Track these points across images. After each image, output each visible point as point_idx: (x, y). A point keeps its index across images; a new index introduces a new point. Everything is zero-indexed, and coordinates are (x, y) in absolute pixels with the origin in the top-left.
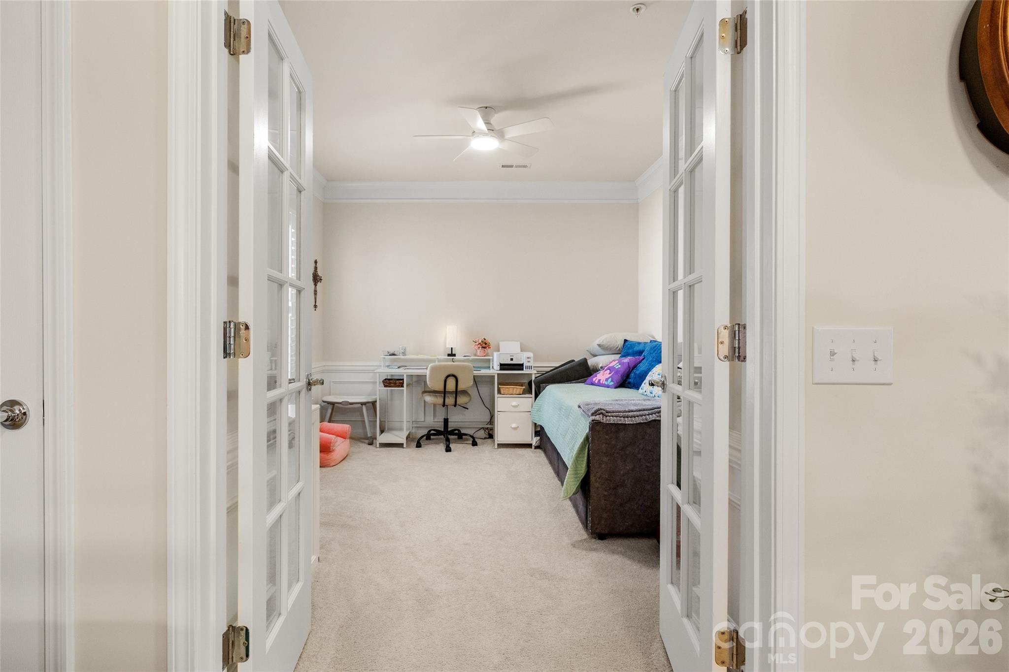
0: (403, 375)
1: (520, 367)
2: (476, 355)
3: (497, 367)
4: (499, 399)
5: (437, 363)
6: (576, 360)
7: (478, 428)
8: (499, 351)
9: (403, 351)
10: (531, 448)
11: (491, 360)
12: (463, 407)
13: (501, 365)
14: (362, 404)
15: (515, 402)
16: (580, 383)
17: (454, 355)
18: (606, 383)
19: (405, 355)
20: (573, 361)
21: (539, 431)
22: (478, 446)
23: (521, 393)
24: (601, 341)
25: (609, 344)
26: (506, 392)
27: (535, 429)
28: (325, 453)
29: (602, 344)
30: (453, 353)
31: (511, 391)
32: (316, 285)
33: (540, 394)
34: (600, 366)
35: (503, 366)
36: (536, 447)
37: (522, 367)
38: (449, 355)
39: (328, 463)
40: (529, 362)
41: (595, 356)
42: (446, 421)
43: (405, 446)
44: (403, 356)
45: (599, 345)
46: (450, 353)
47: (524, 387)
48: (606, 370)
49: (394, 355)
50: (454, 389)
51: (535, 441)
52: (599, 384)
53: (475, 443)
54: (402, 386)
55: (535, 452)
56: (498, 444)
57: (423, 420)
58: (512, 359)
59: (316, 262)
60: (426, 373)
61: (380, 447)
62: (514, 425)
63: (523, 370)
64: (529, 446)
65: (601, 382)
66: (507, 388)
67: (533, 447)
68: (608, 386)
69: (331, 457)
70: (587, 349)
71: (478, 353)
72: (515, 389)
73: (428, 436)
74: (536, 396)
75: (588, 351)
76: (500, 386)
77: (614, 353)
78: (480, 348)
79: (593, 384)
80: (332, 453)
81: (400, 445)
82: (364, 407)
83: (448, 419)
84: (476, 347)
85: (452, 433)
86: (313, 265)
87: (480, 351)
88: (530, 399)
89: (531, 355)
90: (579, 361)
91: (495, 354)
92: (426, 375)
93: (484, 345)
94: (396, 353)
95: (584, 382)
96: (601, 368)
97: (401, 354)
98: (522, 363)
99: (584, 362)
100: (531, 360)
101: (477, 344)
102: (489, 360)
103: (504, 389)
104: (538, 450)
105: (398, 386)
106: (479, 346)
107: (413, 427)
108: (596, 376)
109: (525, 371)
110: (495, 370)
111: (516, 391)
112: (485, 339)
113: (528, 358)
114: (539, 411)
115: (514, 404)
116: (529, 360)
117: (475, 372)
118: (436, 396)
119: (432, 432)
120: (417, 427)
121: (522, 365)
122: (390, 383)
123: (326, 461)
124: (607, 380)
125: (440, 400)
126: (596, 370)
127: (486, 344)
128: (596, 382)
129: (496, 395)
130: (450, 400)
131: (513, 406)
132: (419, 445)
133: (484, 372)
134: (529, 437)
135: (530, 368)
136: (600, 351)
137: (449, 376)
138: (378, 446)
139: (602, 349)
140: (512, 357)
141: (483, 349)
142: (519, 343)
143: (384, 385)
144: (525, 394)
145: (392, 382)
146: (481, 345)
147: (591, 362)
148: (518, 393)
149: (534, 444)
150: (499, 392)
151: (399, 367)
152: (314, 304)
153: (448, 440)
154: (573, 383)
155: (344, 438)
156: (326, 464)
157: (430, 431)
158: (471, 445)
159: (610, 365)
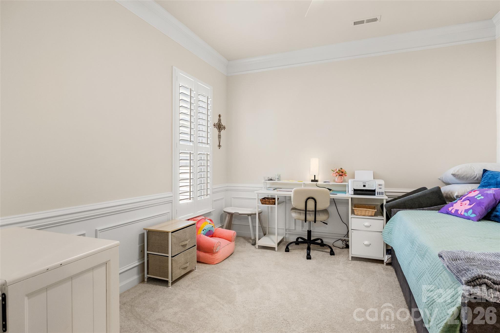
0: (275, 196)
1: (372, 192)
2: (334, 181)
3: (351, 192)
4: (352, 219)
5: (303, 188)
6: (429, 188)
7: (336, 239)
8: (354, 178)
9: (277, 177)
10: (383, 263)
11: (347, 186)
12: (324, 223)
13: (355, 190)
14: (248, 215)
15: (367, 222)
16: (433, 210)
17: (317, 181)
18: (466, 214)
19: (280, 180)
20: (425, 189)
21: (390, 251)
22: (335, 256)
23: (373, 215)
24: (456, 171)
25: (465, 173)
26: (359, 213)
27: (386, 248)
28: (211, 254)
29: (457, 173)
30: (316, 179)
31: (363, 213)
32: (220, 132)
33: (391, 217)
34: (456, 194)
35: (356, 192)
36: (388, 264)
37: (374, 193)
38: (312, 181)
39: (213, 262)
40: (380, 188)
41: (448, 184)
42: (309, 232)
43: (276, 249)
44: (278, 181)
45: (453, 175)
46: (314, 179)
47: (376, 210)
48: (464, 201)
49: (271, 180)
50: (314, 209)
51: (386, 258)
52: (456, 214)
53: (332, 253)
54: (275, 204)
55: (387, 268)
56: (352, 257)
57: (294, 229)
58: (364, 186)
59: (220, 116)
60: (291, 195)
61: (258, 248)
62: (366, 243)
63: (375, 195)
64: (381, 262)
65: (459, 212)
66: (360, 210)
67: (385, 264)
68: (468, 218)
69: (214, 257)
70: (439, 178)
71: (336, 180)
72: (367, 211)
73: (297, 243)
74: (388, 219)
75: (439, 179)
76: (353, 208)
77: (470, 182)
78: (338, 176)
79: (448, 213)
80: (216, 254)
81: (273, 249)
82: (250, 218)
83: (310, 231)
84: (335, 175)
85: (314, 242)
86: (218, 117)
87: (337, 179)
88: (382, 221)
89: (382, 182)
90: (431, 189)
91: (350, 181)
92: (291, 197)
93: (341, 174)
94: (273, 179)
95: (439, 210)
96: (457, 196)
97: (276, 180)
98: (374, 189)
99: (437, 191)
100: (383, 187)
101: (335, 172)
102: (345, 186)
103: (357, 210)
104: (389, 267)
105: (272, 204)
106: (337, 174)
107: (286, 234)
108: (452, 206)
109: (376, 197)
110: (350, 194)
111: (368, 213)
112: (342, 169)
113: (380, 185)
114: (390, 233)
115: (367, 224)
116: (380, 187)
117: (331, 195)
118: (300, 213)
119: (300, 240)
120: (290, 234)
121: (374, 191)
122: (265, 201)
123: (211, 260)
124: (467, 211)
125: (303, 217)
126: (451, 199)
127: (342, 172)
128: (453, 211)
129: (350, 216)
130: (310, 217)
131: (366, 226)
132: (287, 250)
133: (340, 196)
134: (380, 254)
135: (382, 193)
136: (454, 179)
137: (309, 198)
138: (257, 247)
139: (457, 178)
140: (364, 184)
141: (340, 177)
142: (372, 172)
143: (261, 202)
144: (377, 216)
145: (267, 200)
146: (338, 173)
147: (445, 189)
148: (370, 214)
149: (385, 261)
150: (353, 212)
151: (274, 190)
152: (219, 144)
153: (309, 249)
154: (425, 210)
155: (230, 241)
156: (211, 262)
157: (298, 238)
158: (329, 254)
159: (469, 195)
